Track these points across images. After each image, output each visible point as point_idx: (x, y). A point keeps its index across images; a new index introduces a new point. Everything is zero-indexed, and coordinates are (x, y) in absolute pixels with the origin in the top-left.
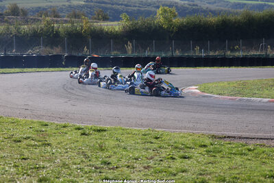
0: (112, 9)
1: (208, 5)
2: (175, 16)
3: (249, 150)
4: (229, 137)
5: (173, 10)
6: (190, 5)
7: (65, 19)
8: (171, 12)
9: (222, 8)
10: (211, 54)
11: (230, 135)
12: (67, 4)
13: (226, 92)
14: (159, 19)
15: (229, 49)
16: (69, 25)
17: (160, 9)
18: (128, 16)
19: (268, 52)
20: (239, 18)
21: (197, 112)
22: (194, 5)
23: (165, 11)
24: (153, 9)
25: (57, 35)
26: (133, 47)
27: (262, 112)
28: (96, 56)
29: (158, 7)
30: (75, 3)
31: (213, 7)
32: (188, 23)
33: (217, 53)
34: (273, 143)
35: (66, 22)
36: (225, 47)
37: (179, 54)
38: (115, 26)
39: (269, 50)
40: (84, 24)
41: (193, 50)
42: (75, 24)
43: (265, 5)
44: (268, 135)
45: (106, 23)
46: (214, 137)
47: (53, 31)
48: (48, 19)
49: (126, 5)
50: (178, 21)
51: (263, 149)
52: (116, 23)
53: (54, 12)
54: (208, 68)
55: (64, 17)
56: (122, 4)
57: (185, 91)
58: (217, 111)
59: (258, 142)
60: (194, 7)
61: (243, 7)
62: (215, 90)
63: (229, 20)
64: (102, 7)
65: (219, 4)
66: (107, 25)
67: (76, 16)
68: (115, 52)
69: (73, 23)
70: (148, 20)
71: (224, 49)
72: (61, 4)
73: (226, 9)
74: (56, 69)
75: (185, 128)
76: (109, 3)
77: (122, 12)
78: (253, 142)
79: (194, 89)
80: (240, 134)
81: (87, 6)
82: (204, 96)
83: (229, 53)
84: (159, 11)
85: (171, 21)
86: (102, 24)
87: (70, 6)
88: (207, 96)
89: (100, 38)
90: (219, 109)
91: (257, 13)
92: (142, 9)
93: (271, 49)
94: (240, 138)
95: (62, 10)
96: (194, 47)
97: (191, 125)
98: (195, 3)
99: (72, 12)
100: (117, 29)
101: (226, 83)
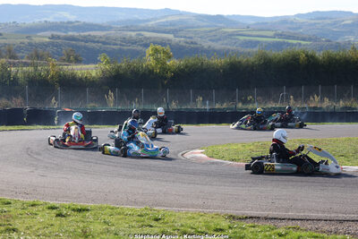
0: (85, 47)
1: (210, 43)
2: (170, 57)
3: (280, 235)
4: (251, 217)
5: (167, 48)
6: (187, 43)
7: (24, 61)
8: (164, 52)
9: (229, 47)
10: (217, 106)
11: (252, 215)
12: (26, 41)
13: (241, 157)
14: (150, 61)
15: (240, 100)
16: (31, 69)
17: (150, 48)
18: (108, 58)
19: (291, 105)
20: (252, 59)
21: (206, 185)
22: (192, 43)
23: (156, 51)
24: (140, 48)
25: (15, 82)
26: (115, 98)
27: (291, 183)
28: (67, 110)
29: (147, 46)
30: (36, 40)
31: (217, 46)
32: (187, 67)
33: (225, 106)
34: (308, 225)
35: (26, 64)
36: (234, 98)
37: (175, 107)
38: (91, 70)
39: (292, 101)
40: (50, 68)
41: (194, 101)
42: (39, 68)
43: (284, 43)
44: (302, 215)
45: (79, 67)
46: (232, 217)
47: (9, 76)
48: (4, 60)
49: (104, 43)
50: (173, 63)
51: (298, 233)
52: (92, 66)
53: (10, 51)
54: (214, 126)
55: (22, 58)
56: (98, 42)
57: (188, 155)
58: (233, 182)
59: (290, 224)
60: (192, 46)
61: (255, 46)
62: (226, 155)
63: (240, 62)
64: (72, 46)
65: (225, 42)
66: (81, 69)
67: (39, 57)
68: (92, 105)
69: (35, 66)
70: (135, 62)
71: (233, 99)
72: (18, 41)
73: (235, 47)
74: (16, 127)
75: (193, 206)
76: (82, 41)
77: (99, 52)
78: (283, 223)
79: (199, 154)
80: (265, 214)
81: (53, 44)
82: (213, 163)
83: (240, 105)
84: (149, 51)
85: (165, 63)
86: (74, 67)
87: (30, 44)
88: (217, 163)
89: (73, 86)
90: (234, 180)
91: (275, 54)
92: (125, 48)
93: (295, 100)
94: (266, 218)
95: (19, 49)
96: (195, 98)
97: (200, 202)
98: (193, 40)
99: (33, 53)
100: (94, 74)
101: (240, 146)
